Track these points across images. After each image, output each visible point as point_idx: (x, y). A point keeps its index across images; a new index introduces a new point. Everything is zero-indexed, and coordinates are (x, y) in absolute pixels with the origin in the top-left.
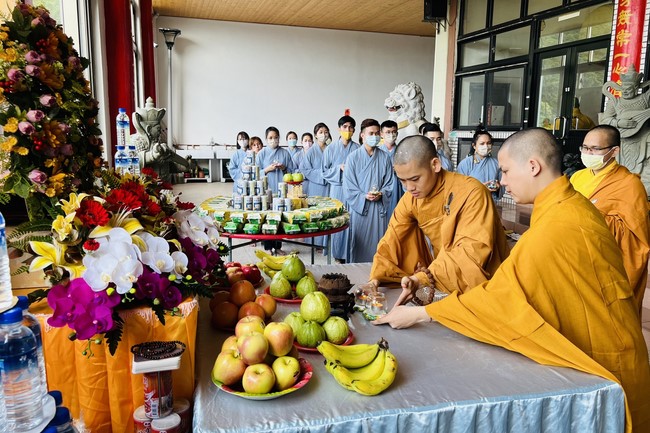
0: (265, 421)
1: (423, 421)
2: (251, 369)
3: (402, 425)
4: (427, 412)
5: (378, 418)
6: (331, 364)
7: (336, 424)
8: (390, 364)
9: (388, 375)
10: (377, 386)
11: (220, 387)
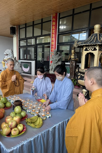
0: (21, 142)
1: (51, 130)
2: (13, 130)
3: (47, 132)
4: (51, 128)
5: (43, 132)
6: (29, 123)
7: (36, 137)
8: (41, 120)
9: (41, 122)
10: (40, 125)
11: (6, 136)
